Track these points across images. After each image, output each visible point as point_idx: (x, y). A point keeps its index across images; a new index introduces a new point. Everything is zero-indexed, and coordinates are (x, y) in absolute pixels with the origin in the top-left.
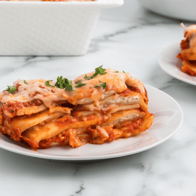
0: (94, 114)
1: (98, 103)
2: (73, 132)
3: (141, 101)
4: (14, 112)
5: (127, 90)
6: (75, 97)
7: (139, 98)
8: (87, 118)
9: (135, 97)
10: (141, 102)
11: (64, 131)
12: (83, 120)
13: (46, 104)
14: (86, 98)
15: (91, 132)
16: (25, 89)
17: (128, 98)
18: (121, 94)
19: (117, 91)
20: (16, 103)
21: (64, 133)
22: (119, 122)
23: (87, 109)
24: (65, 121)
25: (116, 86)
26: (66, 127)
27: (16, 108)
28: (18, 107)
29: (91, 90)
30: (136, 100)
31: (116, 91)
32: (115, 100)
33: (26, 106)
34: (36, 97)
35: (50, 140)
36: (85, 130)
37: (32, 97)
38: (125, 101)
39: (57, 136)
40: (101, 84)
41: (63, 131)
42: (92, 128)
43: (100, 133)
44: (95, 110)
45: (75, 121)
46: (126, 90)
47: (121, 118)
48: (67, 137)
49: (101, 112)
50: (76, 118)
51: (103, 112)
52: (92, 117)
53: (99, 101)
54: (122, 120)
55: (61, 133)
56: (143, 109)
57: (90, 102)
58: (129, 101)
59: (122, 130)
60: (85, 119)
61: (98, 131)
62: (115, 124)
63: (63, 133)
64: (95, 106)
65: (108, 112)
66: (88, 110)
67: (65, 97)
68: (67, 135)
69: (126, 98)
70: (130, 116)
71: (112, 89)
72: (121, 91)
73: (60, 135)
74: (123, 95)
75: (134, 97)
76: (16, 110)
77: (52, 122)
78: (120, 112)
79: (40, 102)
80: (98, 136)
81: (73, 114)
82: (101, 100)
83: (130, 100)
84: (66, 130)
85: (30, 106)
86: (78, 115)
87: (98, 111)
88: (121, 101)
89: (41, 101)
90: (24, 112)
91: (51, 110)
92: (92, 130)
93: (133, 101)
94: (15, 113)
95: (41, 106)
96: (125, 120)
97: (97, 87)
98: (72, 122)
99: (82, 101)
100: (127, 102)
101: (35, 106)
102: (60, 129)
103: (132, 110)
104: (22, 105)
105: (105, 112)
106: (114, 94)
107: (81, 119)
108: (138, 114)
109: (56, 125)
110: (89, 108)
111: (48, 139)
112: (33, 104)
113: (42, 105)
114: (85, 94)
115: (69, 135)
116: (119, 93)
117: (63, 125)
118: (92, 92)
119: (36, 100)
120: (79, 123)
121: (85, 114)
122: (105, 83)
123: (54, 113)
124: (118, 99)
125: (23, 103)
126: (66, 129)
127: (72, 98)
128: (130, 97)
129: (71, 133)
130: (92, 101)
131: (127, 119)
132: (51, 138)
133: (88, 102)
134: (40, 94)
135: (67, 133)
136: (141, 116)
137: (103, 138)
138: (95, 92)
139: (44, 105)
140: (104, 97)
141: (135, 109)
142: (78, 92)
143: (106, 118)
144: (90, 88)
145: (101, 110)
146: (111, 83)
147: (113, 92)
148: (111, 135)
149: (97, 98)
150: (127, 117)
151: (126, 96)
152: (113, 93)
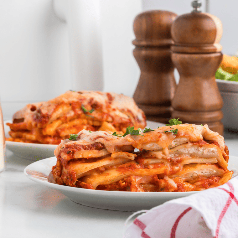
0: (162, 163)
1: (167, 151)
2: (136, 179)
3: (219, 155)
4: (71, 153)
5: (203, 141)
6: (140, 140)
7: (216, 151)
8: (154, 166)
9: (212, 149)
10: (219, 157)
11: (126, 177)
12: (148, 167)
13: (107, 149)
14: (153, 144)
15: (157, 182)
16: (87, 136)
17: (204, 150)
18: (194, 144)
19: (190, 138)
20: (75, 145)
21: (126, 179)
22: (192, 177)
23: (154, 157)
24: (127, 167)
25: (189, 133)
26: (128, 173)
27: (73, 149)
28: (76, 148)
29: (159, 135)
30: (213, 154)
31: (188, 139)
32: (188, 150)
33: (85, 149)
34: (97, 141)
35: (110, 186)
36: (150, 179)
37: (93, 140)
38: (200, 153)
39: (117, 183)
40: (172, 130)
41: (124, 178)
42: (159, 178)
43: (168, 183)
44: (163, 158)
45: (139, 168)
46: (201, 140)
47: (195, 171)
48: (128, 183)
49: (170, 161)
50: (141, 165)
51: (173, 162)
52: (159, 166)
53: (169, 149)
54: (195, 175)
55: (122, 179)
56: (221, 165)
57: (158, 149)
58: (204, 153)
59: (195, 185)
60: (151, 167)
61: (166, 181)
62: (187, 178)
63: (124, 179)
64: (164, 153)
65: (179, 162)
66: (156, 158)
67: (129, 141)
68: (128, 181)
69: (201, 149)
70: (206, 171)
71: (184, 136)
72: (195, 140)
73: (121, 182)
74: (196, 144)
75: (210, 149)
76: (74, 152)
77: (114, 168)
78: (193, 165)
79: (101, 146)
80: (165, 186)
81: (138, 161)
82: (171, 148)
83: (206, 152)
84: (129, 177)
85: (89, 149)
86: (143, 162)
87: (167, 160)
88: (195, 152)
89: (103, 145)
90: (82, 155)
91: (113, 155)
92: (159, 180)
93: (209, 154)
94: (72, 155)
95: (102, 150)
96: (199, 175)
97: (167, 132)
98: (135, 168)
99: (148, 147)
100: (202, 154)
101: (96, 149)
102: (121, 175)
103: (207, 165)
104: (81, 147)
105: (175, 162)
106: (187, 143)
107: (146, 166)
108: (215, 170)
109: (117, 171)
110: (156, 155)
111: (107, 185)
112: (94, 148)
113: (104, 149)
114: (151, 138)
115: (131, 182)
116: (192, 142)
117: (125, 170)
118: (160, 136)
119: (97, 143)
120: (144, 170)
121: (151, 161)
122: (177, 130)
123: (116, 159)
124: (192, 149)
125: (83, 146)
126: (128, 175)
127: (137, 142)
128: (205, 149)
129: (134, 180)
130: (160, 147)
131: (202, 174)
132: (111, 184)
133: (156, 148)
134: (102, 137)
135: (129, 179)
136: (219, 173)
137: (170, 188)
138: (164, 137)
139: (107, 150)
140: (174, 145)
141: (212, 164)
142: (145, 136)
143: (176, 168)
144: (159, 132)
145: (171, 159)
146: (184, 130)
147: (185, 139)
148: (180, 186)
149: (166, 144)
150: (202, 172)
151: (201, 146)
152: (185, 141)
